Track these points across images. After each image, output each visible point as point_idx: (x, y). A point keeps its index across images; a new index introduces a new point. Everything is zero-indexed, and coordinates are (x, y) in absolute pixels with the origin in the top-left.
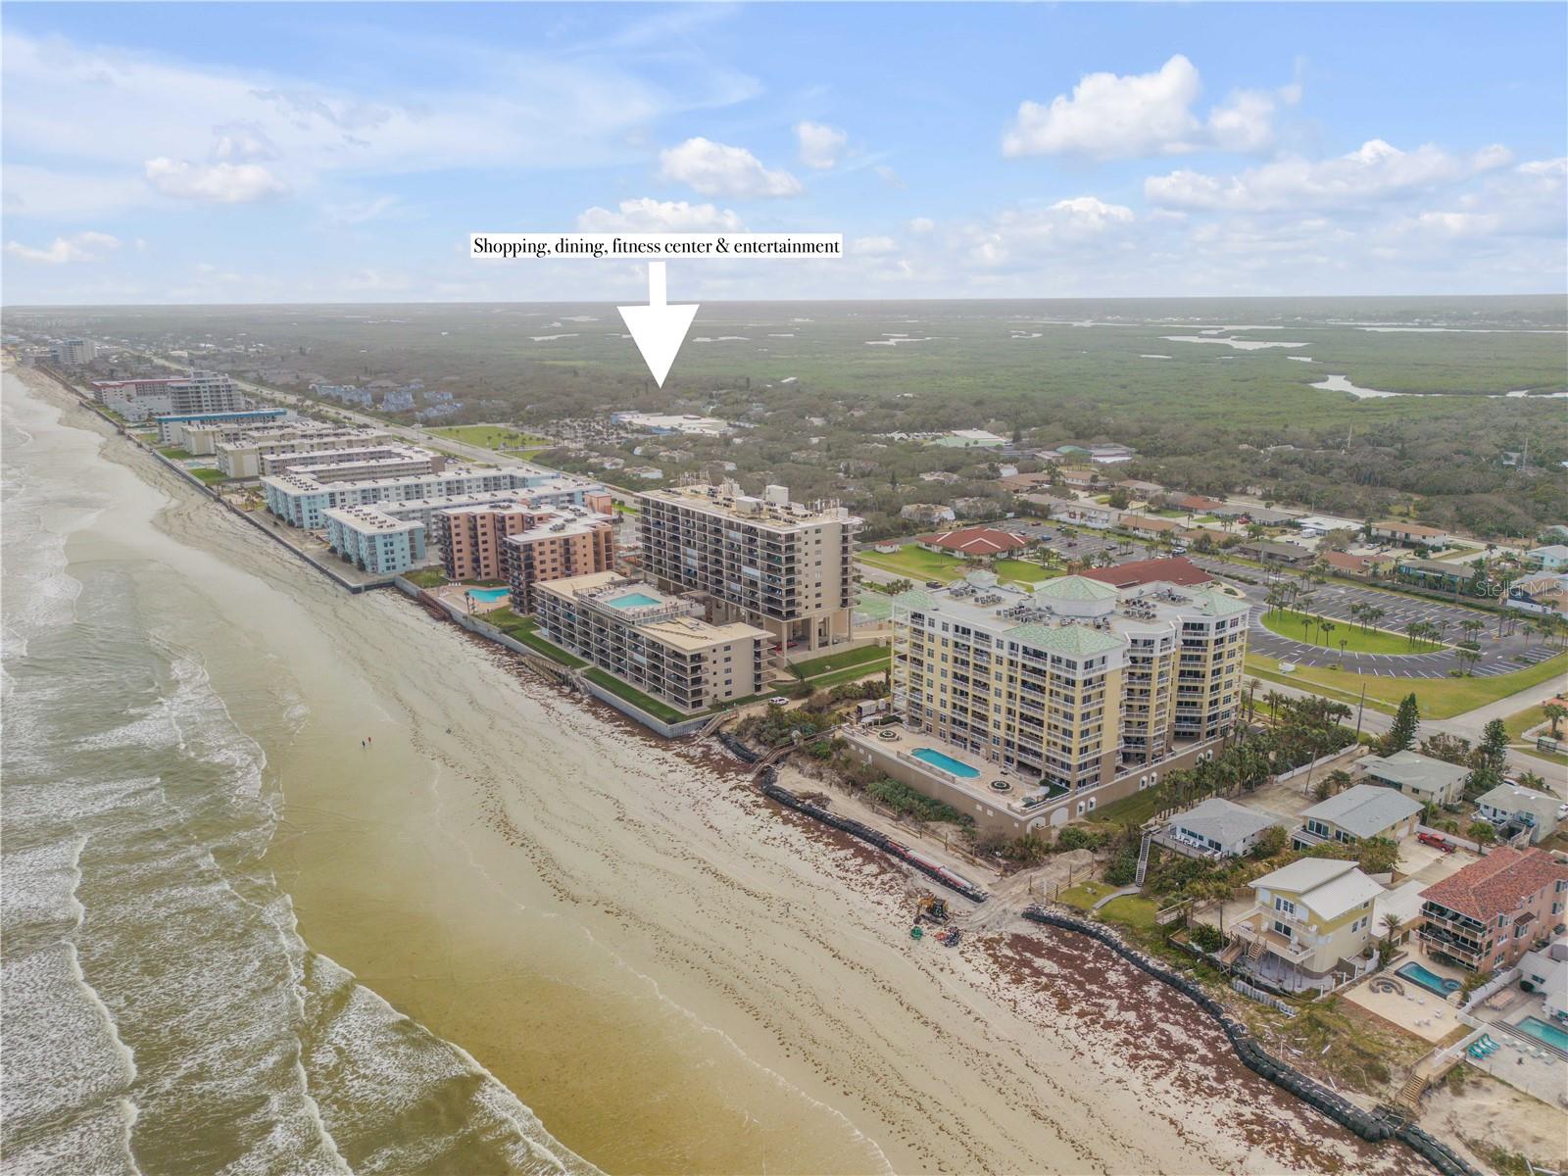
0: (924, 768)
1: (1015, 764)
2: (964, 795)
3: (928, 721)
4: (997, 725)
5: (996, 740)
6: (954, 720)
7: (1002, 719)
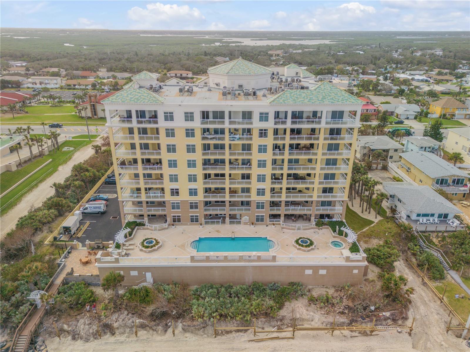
0: (234, 261)
1: (282, 218)
2: (289, 267)
3: (171, 213)
4: (261, 192)
5: (260, 206)
6: (207, 203)
7: (267, 185)
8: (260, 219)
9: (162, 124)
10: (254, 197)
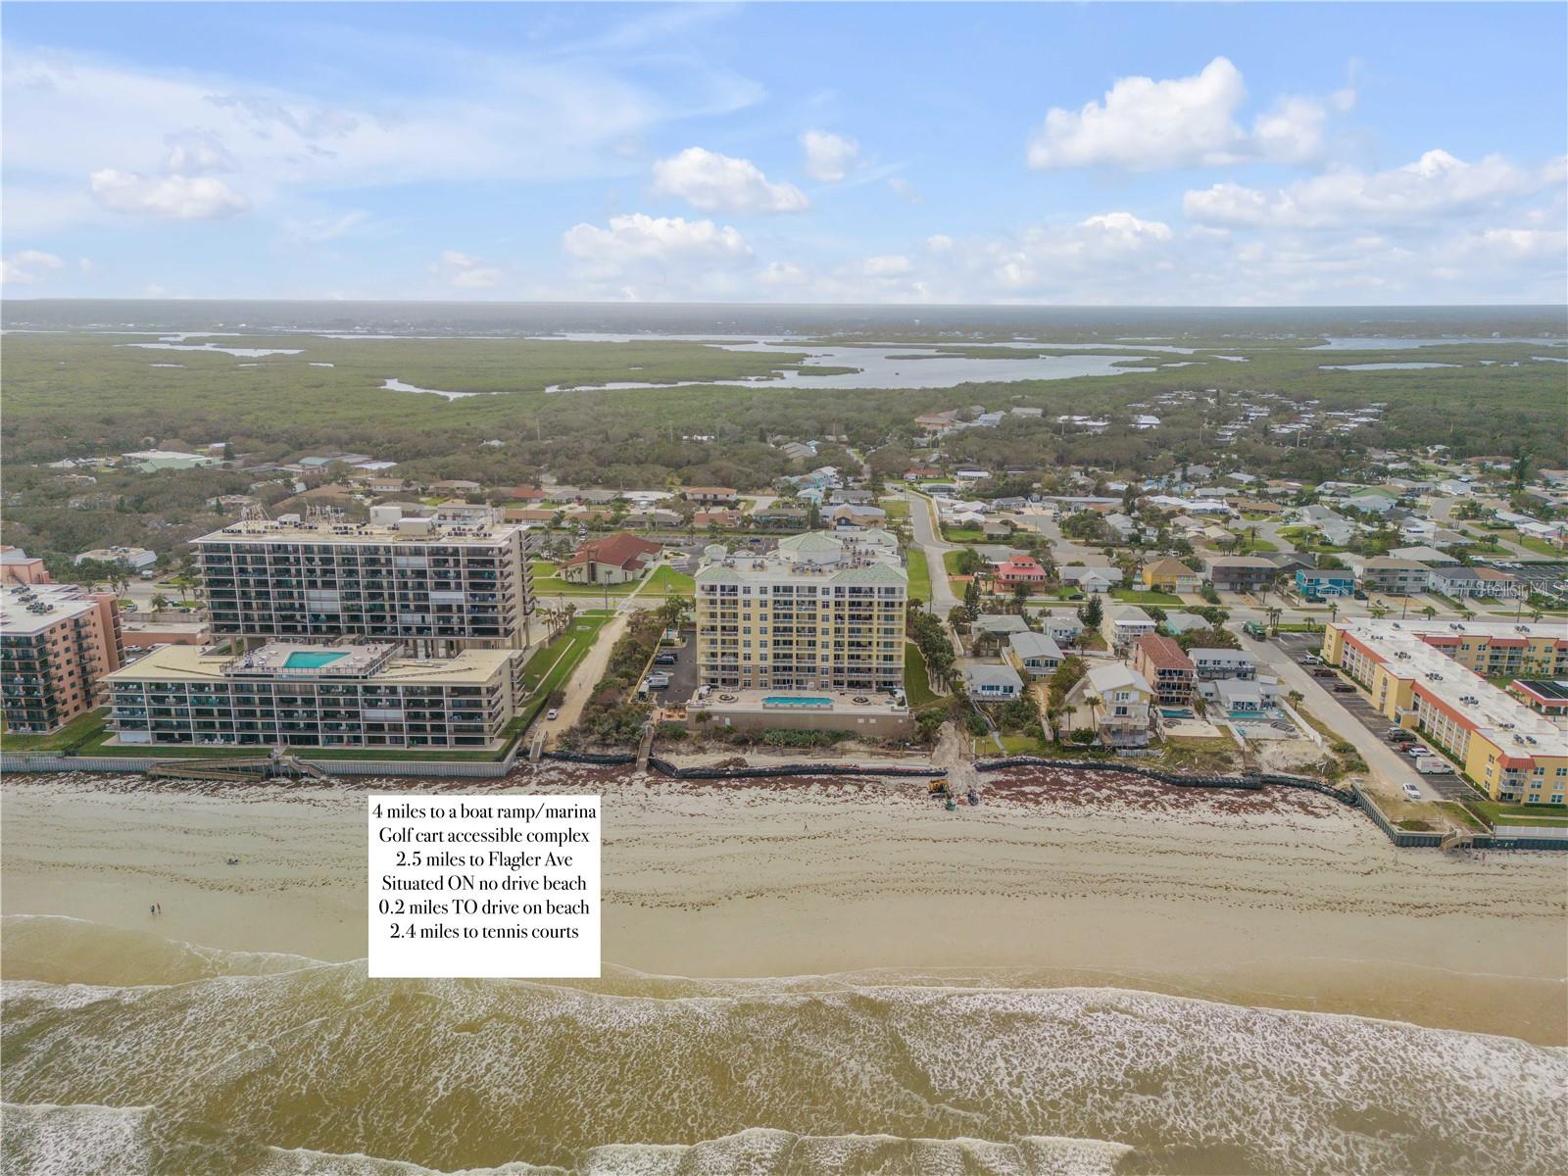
1: (846, 684)
4: (825, 658)
5: (824, 672)
6: (776, 669)
7: (830, 652)
8: (824, 686)
9: (741, 596)
10: (819, 663)
